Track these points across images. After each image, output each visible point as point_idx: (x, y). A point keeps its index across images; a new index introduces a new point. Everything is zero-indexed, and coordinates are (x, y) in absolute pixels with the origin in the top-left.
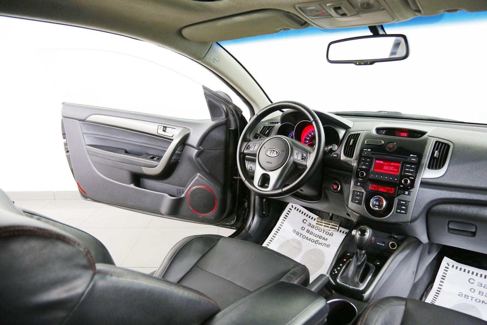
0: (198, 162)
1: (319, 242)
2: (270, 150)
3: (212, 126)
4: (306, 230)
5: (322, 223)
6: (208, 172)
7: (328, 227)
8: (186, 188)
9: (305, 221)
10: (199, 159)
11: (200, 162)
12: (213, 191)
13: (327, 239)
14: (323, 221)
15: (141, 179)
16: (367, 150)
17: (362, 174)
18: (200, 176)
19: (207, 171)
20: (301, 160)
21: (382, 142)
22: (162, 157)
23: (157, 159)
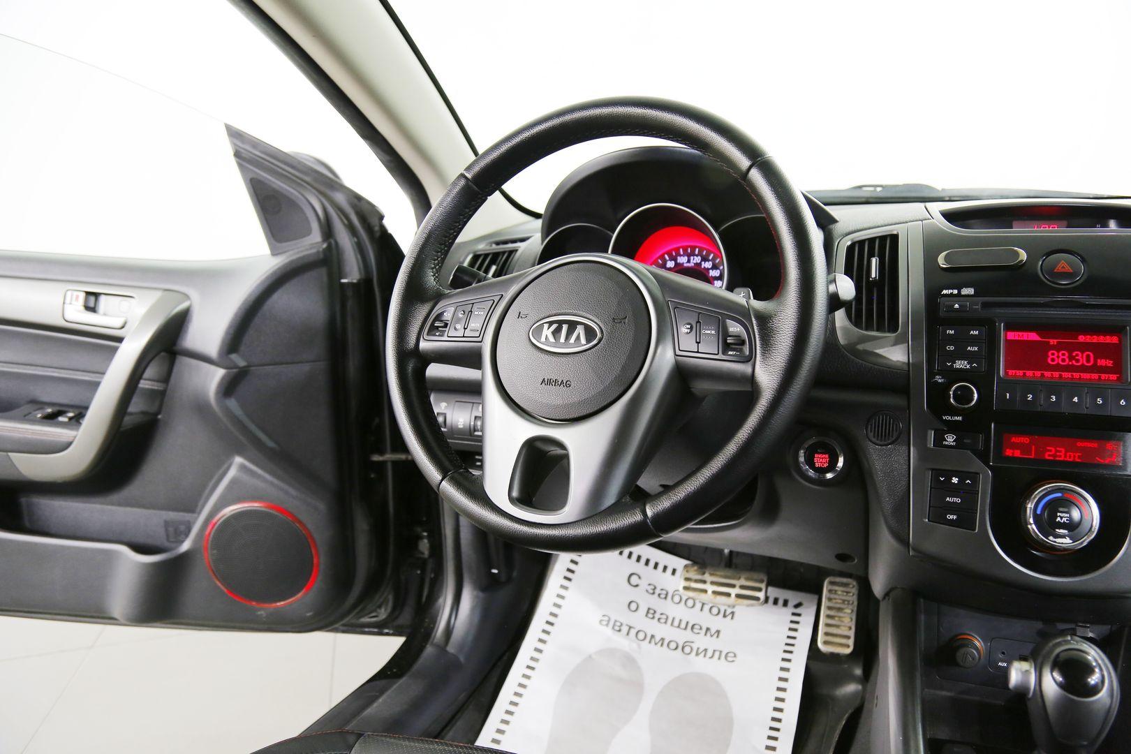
0: (228, 412)
1: (695, 646)
2: (551, 323)
3: (275, 273)
4: (643, 610)
5: (704, 582)
6: (271, 449)
7: (728, 595)
8: (199, 513)
9: (634, 580)
10: (232, 403)
11: (238, 412)
12: (301, 517)
13: (718, 632)
14: (707, 577)
15: (23, 500)
16: (955, 292)
17: (964, 396)
18: (242, 467)
19: (271, 444)
20: (721, 356)
21: (1017, 254)
22: (87, 408)
23: (71, 419)
